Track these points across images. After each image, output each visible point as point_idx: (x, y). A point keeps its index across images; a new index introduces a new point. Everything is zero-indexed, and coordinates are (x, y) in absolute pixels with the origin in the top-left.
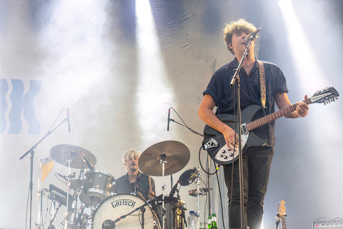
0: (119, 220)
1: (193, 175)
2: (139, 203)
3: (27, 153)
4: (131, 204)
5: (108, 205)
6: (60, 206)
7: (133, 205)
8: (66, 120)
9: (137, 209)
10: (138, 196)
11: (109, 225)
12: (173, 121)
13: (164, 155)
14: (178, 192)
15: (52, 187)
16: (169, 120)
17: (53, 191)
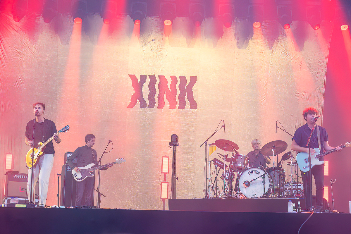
0: (252, 181)
1: (289, 155)
2: (262, 173)
3: (203, 144)
4: (258, 173)
5: (246, 173)
6: (220, 169)
7: (259, 173)
8: (223, 126)
9: (261, 176)
10: (262, 169)
11: (247, 184)
12: (279, 127)
13: (274, 146)
14: (281, 165)
15: (215, 159)
16: (277, 127)
17: (216, 162)
